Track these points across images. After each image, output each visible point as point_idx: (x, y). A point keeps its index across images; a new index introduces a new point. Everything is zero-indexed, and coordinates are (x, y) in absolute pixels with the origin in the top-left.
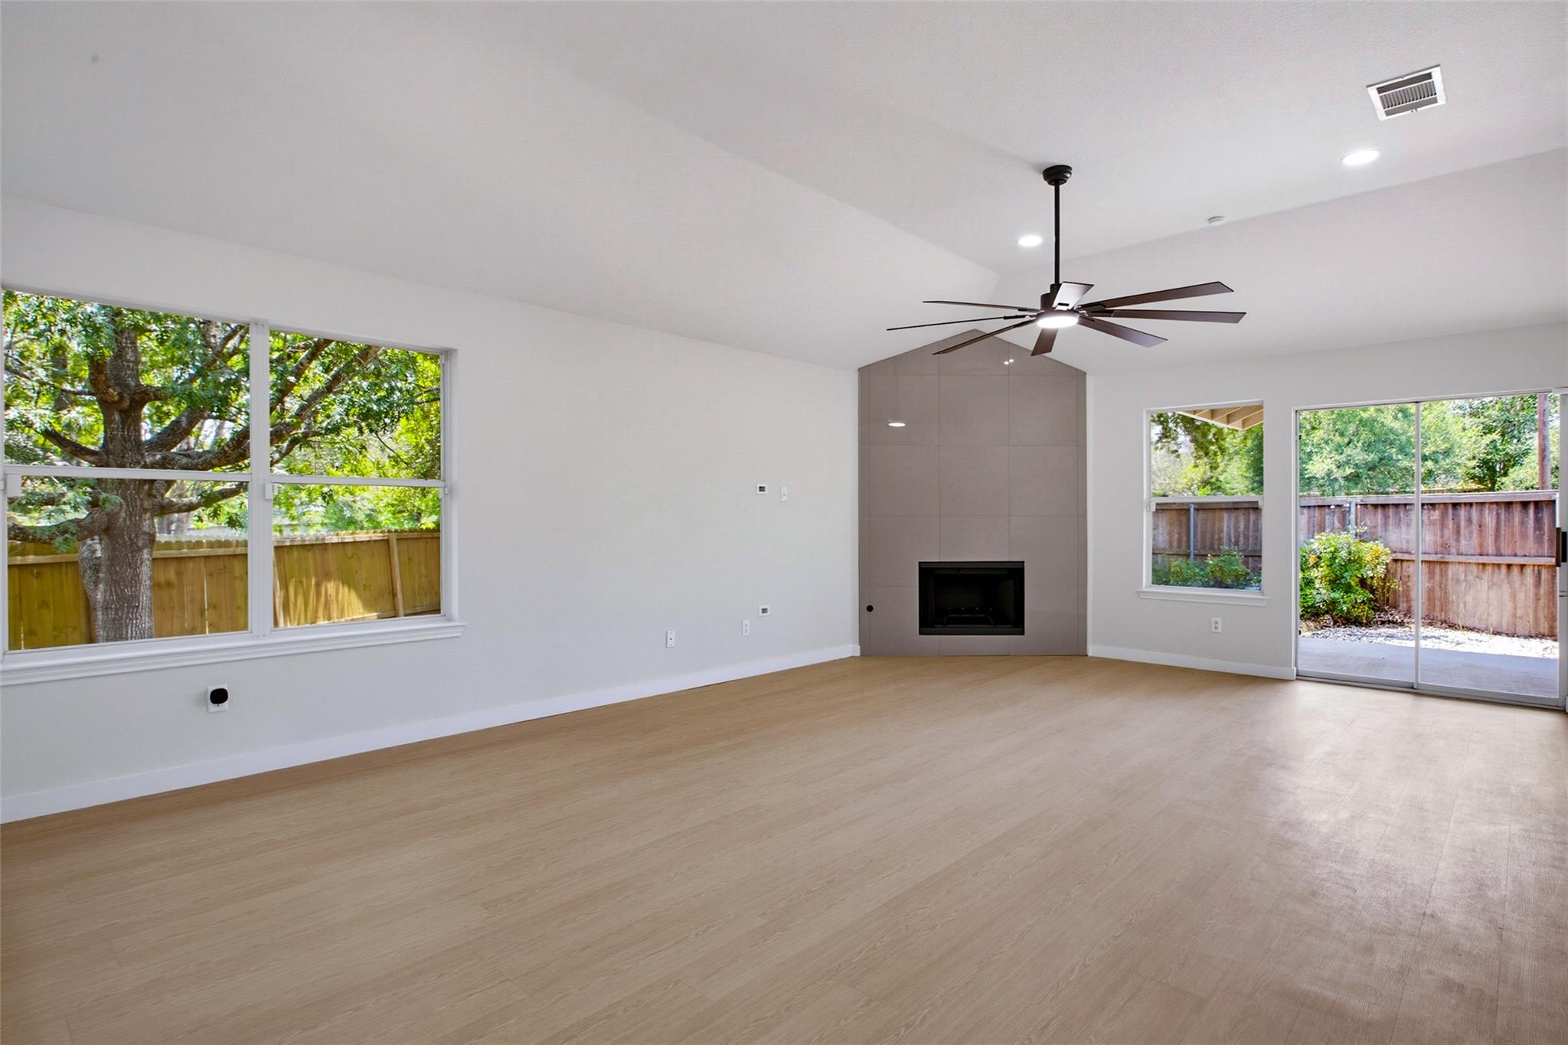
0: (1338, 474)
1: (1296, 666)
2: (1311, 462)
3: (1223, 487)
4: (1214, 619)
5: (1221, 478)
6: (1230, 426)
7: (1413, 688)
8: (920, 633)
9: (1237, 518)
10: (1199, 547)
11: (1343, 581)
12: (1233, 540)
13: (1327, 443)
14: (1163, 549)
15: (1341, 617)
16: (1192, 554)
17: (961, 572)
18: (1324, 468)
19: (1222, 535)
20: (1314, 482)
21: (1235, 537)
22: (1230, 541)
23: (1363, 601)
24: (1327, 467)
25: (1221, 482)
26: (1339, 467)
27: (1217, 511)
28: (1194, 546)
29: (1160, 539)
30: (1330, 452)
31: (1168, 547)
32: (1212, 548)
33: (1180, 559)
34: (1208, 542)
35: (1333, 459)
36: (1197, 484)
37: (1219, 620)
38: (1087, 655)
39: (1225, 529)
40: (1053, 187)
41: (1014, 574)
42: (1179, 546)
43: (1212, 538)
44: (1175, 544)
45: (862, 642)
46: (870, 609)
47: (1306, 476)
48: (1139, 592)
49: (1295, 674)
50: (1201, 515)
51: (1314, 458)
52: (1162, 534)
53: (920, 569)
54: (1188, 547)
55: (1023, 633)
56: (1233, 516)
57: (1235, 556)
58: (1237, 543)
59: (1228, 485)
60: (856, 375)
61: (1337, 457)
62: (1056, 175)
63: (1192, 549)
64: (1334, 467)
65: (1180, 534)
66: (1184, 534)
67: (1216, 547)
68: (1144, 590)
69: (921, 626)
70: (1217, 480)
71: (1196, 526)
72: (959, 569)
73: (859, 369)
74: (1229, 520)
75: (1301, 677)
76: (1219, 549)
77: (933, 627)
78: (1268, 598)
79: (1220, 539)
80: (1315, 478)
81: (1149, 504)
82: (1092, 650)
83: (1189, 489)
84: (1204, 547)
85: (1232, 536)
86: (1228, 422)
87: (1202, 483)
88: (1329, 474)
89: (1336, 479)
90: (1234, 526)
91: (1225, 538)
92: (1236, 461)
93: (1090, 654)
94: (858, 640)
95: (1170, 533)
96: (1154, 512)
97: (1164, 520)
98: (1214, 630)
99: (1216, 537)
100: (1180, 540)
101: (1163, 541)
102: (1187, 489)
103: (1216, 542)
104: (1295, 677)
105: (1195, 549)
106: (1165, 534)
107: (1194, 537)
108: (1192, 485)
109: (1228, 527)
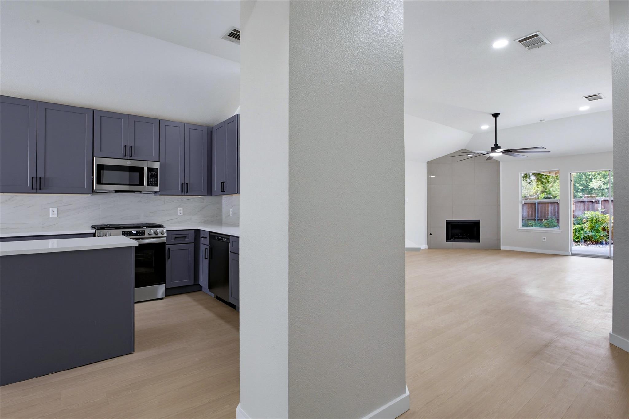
0: (604, 187)
1: (571, 251)
2: (591, 182)
3: (551, 193)
4: (543, 237)
5: (551, 190)
6: (550, 175)
7: (609, 257)
8: (447, 242)
9: (554, 206)
10: (540, 217)
11: (596, 228)
12: (553, 214)
13: (599, 174)
14: (525, 218)
15: (595, 241)
16: (537, 220)
17: (459, 223)
18: (597, 185)
19: (548, 212)
20: (593, 191)
21: (554, 213)
22: (552, 214)
23: (603, 236)
24: (599, 185)
25: (550, 191)
26: (604, 184)
27: (547, 204)
28: (538, 216)
29: (524, 214)
30: (601, 178)
31: (527, 217)
32: (545, 217)
33: (532, 221)
34: (543, 215)
35: (602, 181)
36: (540, 192)
37: (545, 237)
38: (500, 249)
39: (550, 210)
40: (495, 118)
41: (476, 224)
42: (532, 216)
43: (545, 213)
44: (530, 215)
45: (428, 245)
46: (431, 234)
47: (589, 188)
48: (518, 229)
49: (570, 254)
50: (540, 205)
51: (593, 180)
52: (525, 212)
53: (446, 222)
54: (535, 217)
55: (479, 242)
56: (553, 205)
57: (553, 220)
58: (554, 215)
59: (554, 193)
60: (426, 164)
61: (604, 180)
62: (496, 115)
63: (537, 218)
64: (602, 185)
65: (532, 212)
66: (534, 212)
67: (546, 217)
68: (520, 228)
69: (447, 240)
70: (549, 190)
71: (538, 209)
72: (458, 222)
73: (427, 162)
74: (551, 208)
75: (572, 254)
76: (547, 217)
77: (450, 240)
78: (561, 230)
79: (548, 214)
80: (593, 189)
81: (521, 202)
82: (502, 248)
83: (537, 194)
84: (541, 217)
85: (553, 212)
86: (549, 174)
87: (542, 191)
88: (600, 187)
89: (603, 189)
90: (554, 209)
91: (550, 213)
92: (557, 183)
93: (502, 249)
94: (427, 243)
95: (528, 212)
96: (523, 205)
97: (526, 208)
98: (543, 241)
99: (546, 213)
100: (532, 214)
101: (526, 214)
102: (535, 194)
103: (546, 215)
104: (570, 255)
105: (538, 218)
106: (526, 212)
107: (538, 213)
108: (538, 193)
109: (551, 209)
